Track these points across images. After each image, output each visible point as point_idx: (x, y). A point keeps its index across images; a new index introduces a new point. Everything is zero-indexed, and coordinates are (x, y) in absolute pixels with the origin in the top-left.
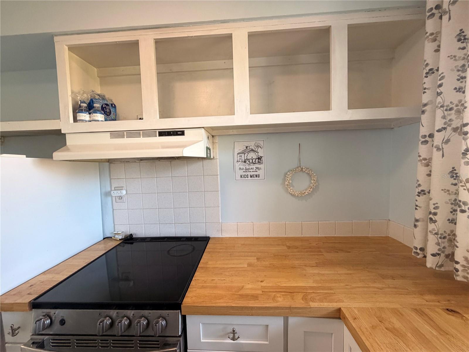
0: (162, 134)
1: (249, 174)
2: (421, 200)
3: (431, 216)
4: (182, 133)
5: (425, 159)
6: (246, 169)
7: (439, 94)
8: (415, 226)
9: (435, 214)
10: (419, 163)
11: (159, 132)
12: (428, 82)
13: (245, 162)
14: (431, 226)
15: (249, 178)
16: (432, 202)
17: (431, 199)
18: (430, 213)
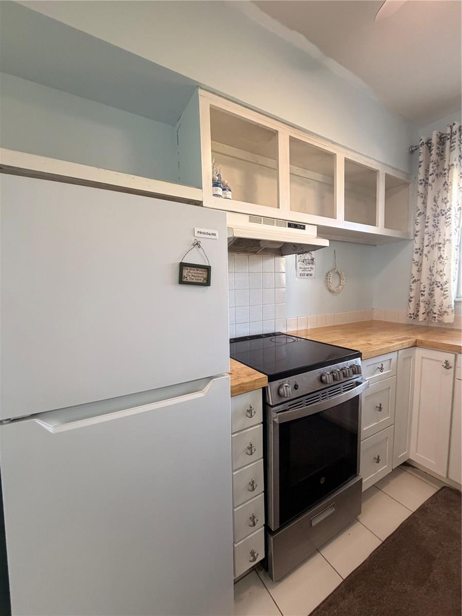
0: (290, 225)
1: (306, 272)
2: (414, 286)
3: (422, 293)
4: (303, 228)
5: (416, 262)
6: (304, 269)
7: (426, 227)
8: (410, 301)
9: (424, 291)
10: (413, 264)
11: (288, 223)
12: (419, 219)
13: (303, 262)
14: (422, 298)
15: (306, 277)
16: (422, 285)
17: (422, 283)
18: (421, 291)
